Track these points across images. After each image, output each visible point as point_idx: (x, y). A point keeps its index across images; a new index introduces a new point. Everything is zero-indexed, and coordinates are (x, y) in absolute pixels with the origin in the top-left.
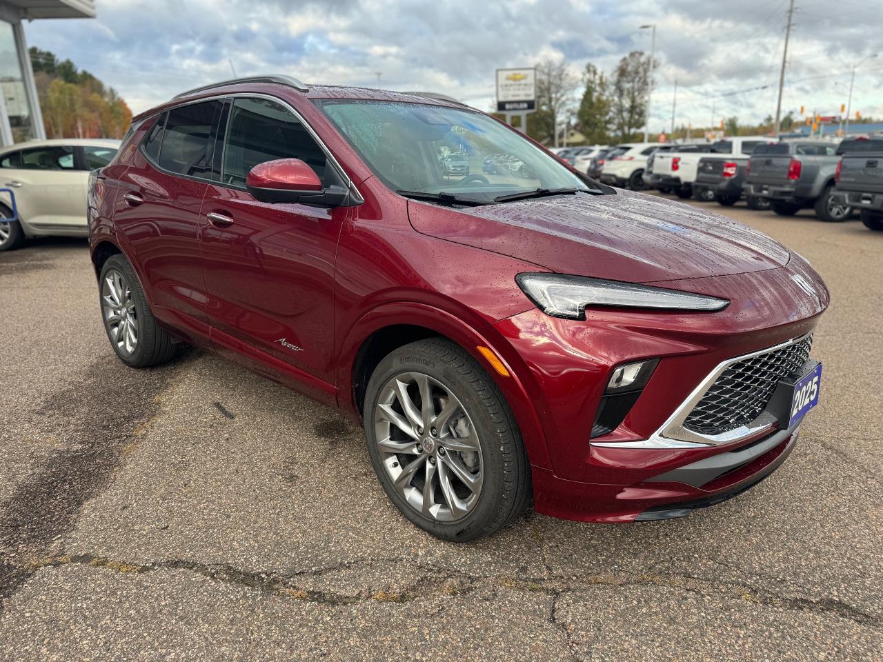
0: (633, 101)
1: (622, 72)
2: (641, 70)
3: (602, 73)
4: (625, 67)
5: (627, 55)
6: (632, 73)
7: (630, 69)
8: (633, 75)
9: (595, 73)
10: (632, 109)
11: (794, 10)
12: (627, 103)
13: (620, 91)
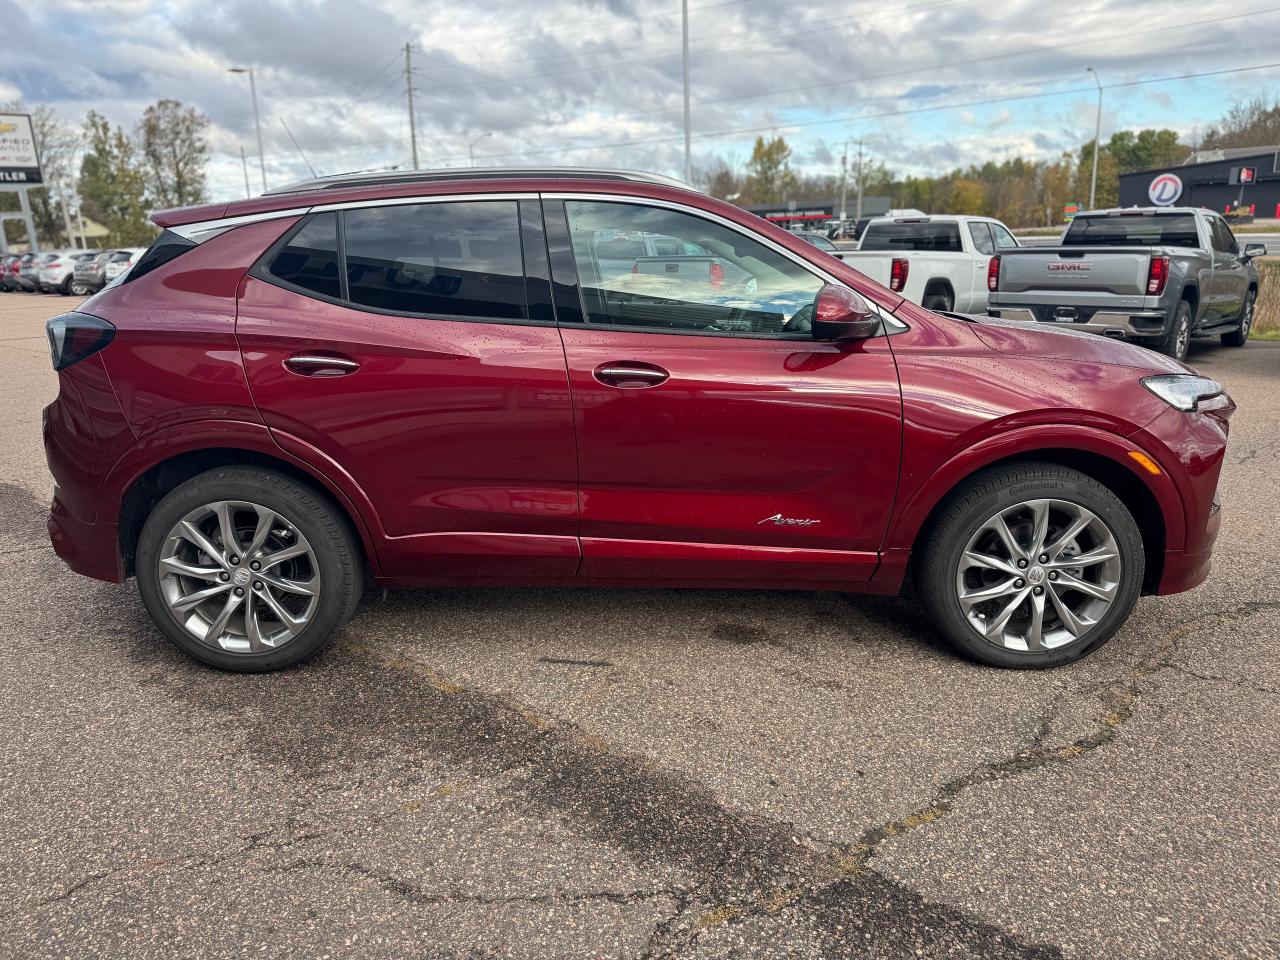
0: (179, 174)
1: (152, 129)
2: (182, 128)
3: (119, 129)
4: (154, 121)
5: (154, 103)
6: (168, 132)
7: (163, 125)
8: (171, 137)
9: (105, 127)
10: (179, 187)
11: (412, 71)
12: (169, 176)
13: (154, 157)
